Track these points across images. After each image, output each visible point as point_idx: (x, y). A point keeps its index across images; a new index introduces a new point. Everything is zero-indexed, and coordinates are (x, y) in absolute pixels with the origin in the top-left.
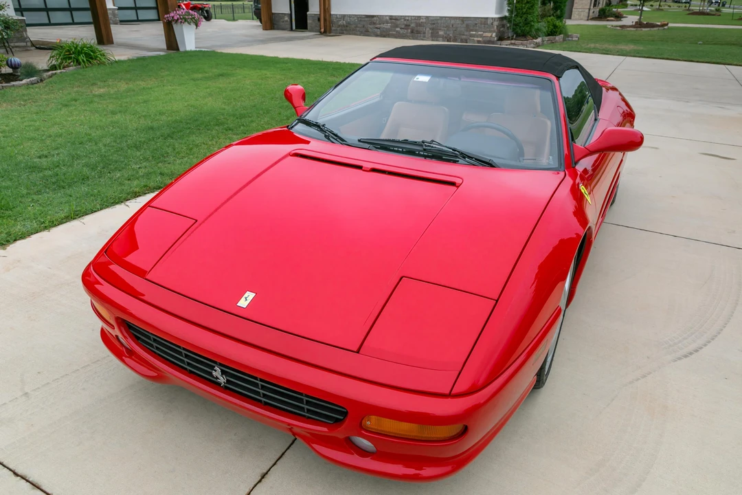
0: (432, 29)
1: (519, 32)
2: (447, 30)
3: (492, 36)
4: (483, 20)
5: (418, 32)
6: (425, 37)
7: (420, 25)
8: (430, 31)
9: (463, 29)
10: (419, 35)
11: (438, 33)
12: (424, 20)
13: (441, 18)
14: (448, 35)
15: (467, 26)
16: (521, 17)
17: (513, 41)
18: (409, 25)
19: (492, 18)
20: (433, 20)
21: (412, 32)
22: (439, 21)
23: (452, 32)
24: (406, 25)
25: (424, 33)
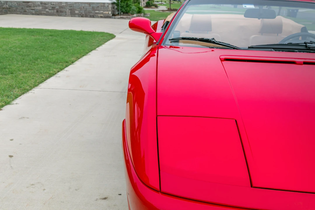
0: (71, 10)
1: (124, 11)
2: (81, 10)
3: (109, 13)
4: (102, 4)
5: (61, 12)
6: (66, 14)
7: (62, 7)
8: (69, 11)
9: (90, 10)
10: (62, 13)
11: (74, 12)
12: (64, 5)
13: (76, 3)
14: (82, 13)
15: (93, 7)
16: (124, 3)
17: (122, 16)
18: (55, 8)
19: (108, 3)
20: (71, 4)
21: (57, 12)
22: (74, 5)
23: (84, 11)
24: (53, 8)
25: (66, 12)
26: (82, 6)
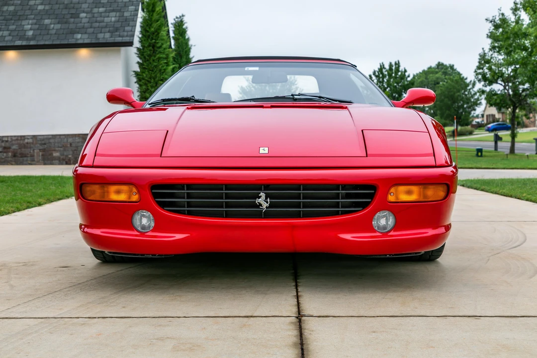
0: (44, 150)
2: (65, 150)
5: (23, 155)
6: (33, 160)
7: (25, 146)
8: (41, 153)
10: (25, 159)
11: (52, 154)
12: (30, 141)
13: (54, 136)
14: (67, 156)
18: (10, 148)
20: (41, 140)
21: (14, 156)
22: (52, 141)
23: (71, 153)
24: (5, 148)
25: (32, 156)
26: (67, 141)
